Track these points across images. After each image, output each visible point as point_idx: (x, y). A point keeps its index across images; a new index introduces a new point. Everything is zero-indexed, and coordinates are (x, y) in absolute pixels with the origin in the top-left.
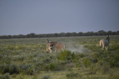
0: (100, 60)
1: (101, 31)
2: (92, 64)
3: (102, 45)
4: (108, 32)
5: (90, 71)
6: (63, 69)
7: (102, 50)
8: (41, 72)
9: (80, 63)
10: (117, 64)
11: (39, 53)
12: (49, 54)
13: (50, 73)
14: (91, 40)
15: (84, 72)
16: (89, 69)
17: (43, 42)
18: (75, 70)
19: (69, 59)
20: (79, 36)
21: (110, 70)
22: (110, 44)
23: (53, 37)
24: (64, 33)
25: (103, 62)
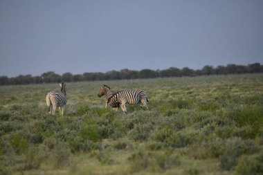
0: (48, 136)
1: (49, 73)
2: (32, 147)
3: (51, 104)
4: (64, 75)
5: (26, 161)
7: (51, 115)
9: (3, 145)
10: (86, 145)
14: (26, 93)
15: (14, 164)
16: (23, 157)
21: (70, 158)
22: (69, 102)
25: (55, 141)
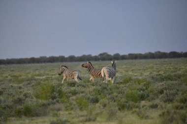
0: (102, 98)
1: (104, 54)
2: (91, 106)
4: (115, 55)
5: (87, 116)
6: (45, 114)
7: (105, 83)
8: (10, 118)
9: (71, 104)
10: (129, 105)
11: (5, 89)
12: (22, 90)
13: (24, 120)
15: (78, 117)
16: (85, 113)
17: (13, 71)
18: (64, 115)
19: (54, 98)
20: (69, 61)
21: (118, 114)
22: (117, 74)
23: (29, 63)
24: (46, 57)
25: (107, 102)
